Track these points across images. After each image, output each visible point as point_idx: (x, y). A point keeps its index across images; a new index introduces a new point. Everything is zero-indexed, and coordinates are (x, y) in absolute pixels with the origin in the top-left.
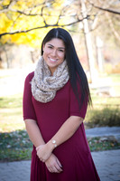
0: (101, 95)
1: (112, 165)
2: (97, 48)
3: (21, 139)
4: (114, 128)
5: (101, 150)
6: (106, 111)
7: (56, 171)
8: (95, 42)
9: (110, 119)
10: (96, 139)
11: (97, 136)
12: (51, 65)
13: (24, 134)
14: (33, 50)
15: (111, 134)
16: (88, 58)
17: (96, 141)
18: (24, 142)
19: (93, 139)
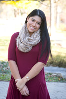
0: (56, 45)
1: (57, 92)
2: (57, 13)
3: (3, 67)
4: (62, 69)
5: (52, 82)
6: (58, 56)
7: (26, 95)
8: (56, 9)
9: (60, 62)
10: (50, 74)
11: (50, 72)
12: (30, 31)
13: (5, 64)
14: (16, 9)
15: (59, 72)
16: (51, 19)
17: (49, 75)
18: (4, 69)
19: (47, 74)
